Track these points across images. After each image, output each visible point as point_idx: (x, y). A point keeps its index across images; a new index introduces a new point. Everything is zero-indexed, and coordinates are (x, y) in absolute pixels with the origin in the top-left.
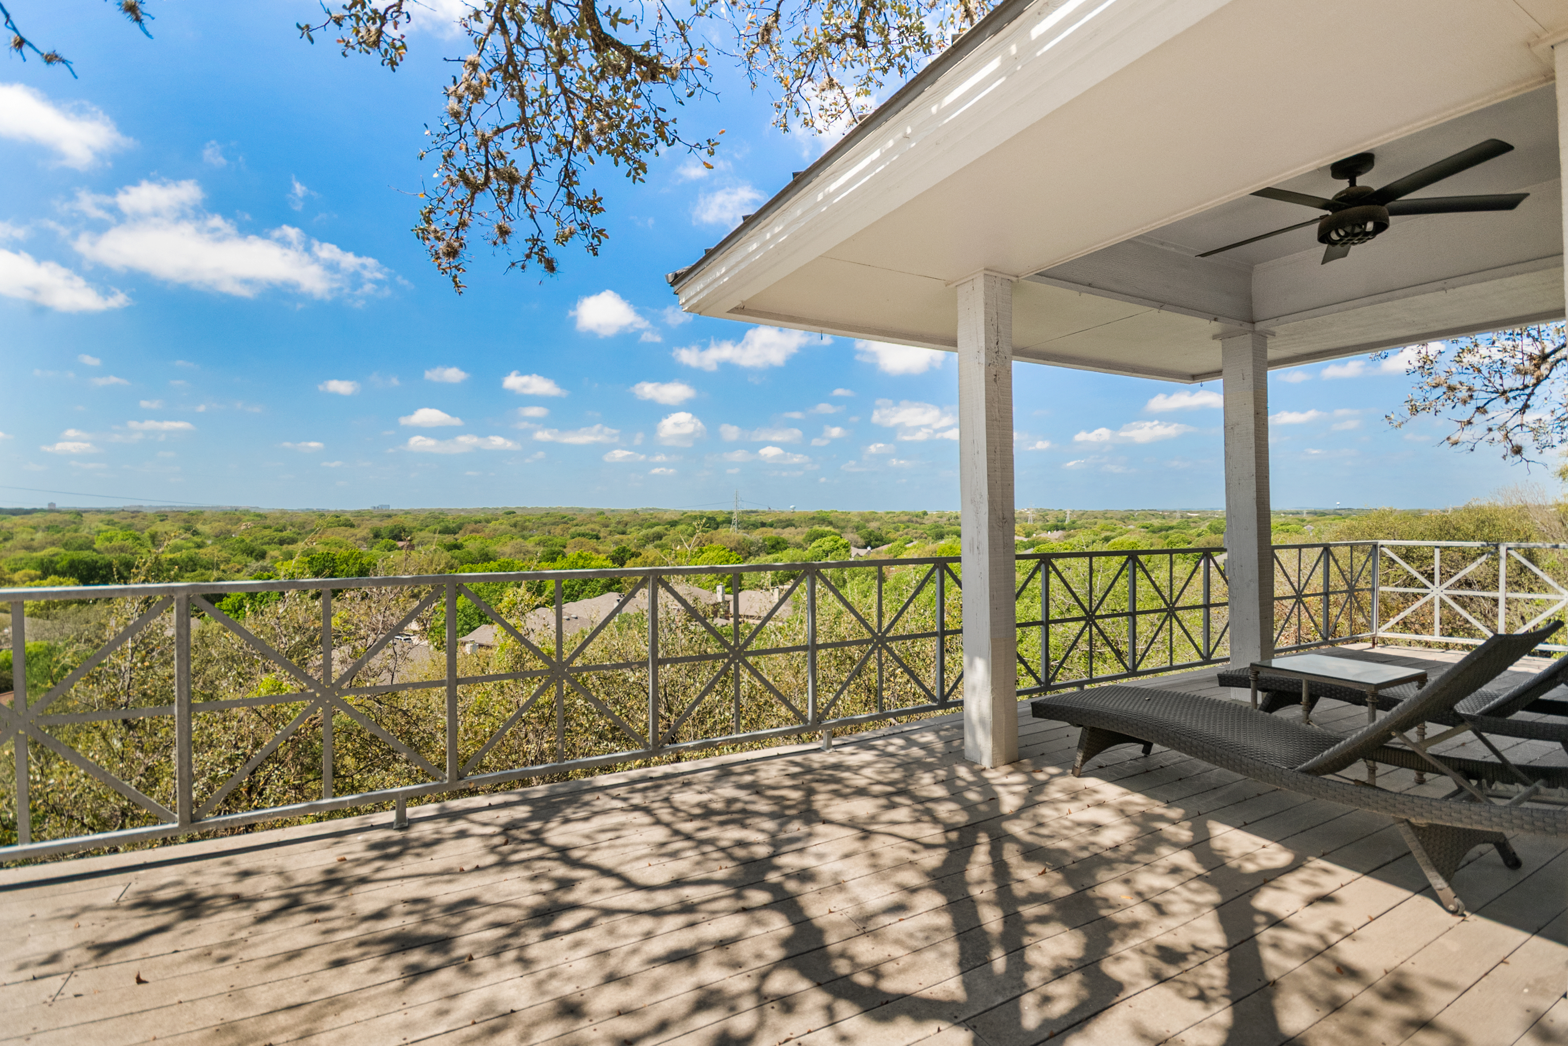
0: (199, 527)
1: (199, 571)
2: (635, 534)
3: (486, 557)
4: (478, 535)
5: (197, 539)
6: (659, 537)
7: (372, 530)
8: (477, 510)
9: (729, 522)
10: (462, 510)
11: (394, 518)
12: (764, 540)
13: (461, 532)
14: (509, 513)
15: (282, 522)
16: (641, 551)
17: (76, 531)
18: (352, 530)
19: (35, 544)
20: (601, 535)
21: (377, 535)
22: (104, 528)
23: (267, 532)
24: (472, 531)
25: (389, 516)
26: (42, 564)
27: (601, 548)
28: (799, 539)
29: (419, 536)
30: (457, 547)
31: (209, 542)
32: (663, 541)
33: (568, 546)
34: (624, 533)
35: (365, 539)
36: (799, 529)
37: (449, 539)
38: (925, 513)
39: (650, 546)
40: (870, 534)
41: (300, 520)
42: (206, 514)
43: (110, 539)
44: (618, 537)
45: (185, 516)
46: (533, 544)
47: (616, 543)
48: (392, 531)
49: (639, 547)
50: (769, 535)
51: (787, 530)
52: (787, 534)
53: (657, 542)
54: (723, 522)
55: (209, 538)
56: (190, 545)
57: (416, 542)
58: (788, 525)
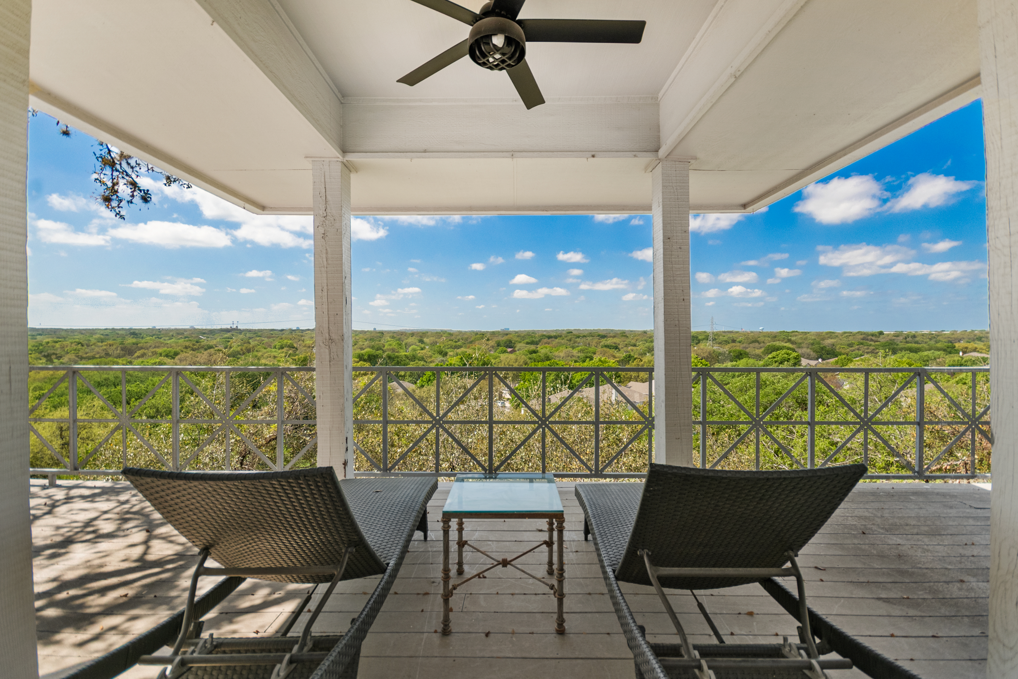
0: (425, 340)
1: (417, 361)
2: (641, 347)
3: (548, 358)
4: (548, 346)
5: (423, 346)
7: (496, 342)
8: (553, 331)
9: (707, 338)
10: (545, 331)
11: (508, 336)
12: (730, 352)
13: (540, 344)
14: (569, 333)
15: (458, 338)
17: (380, 341)
18: (488, 342)
19: (364, 346)
20: (620, 347)
21: (499, 345)
22: (389, 339)
23: (450, 342)
24: (546, 343)
25: (507, 334)
26: (359, 355)
27: (616, 355)
29: (518, 346)
30: (535, 352)
31: (427, 347)
33: (597, 353)
34: (634, 346)
35: (493, 347)
36: (760, 344)
37: (533, 347)
38: (881, 333)
40: (822, 349)
41: (466, 336)
42: (429, 333)
43: (390, 345)
44: (630, 348)
45: (421, 334)
46: (577, 351)
47: (627, 352)
48: (505, 343)
50: (734, 348)
51: (752, 345)
52: (751, 348)
54: (704, 339)
55: (427, 345)
56: (419, 348)
57: (516, 349)
58: (753, 342)
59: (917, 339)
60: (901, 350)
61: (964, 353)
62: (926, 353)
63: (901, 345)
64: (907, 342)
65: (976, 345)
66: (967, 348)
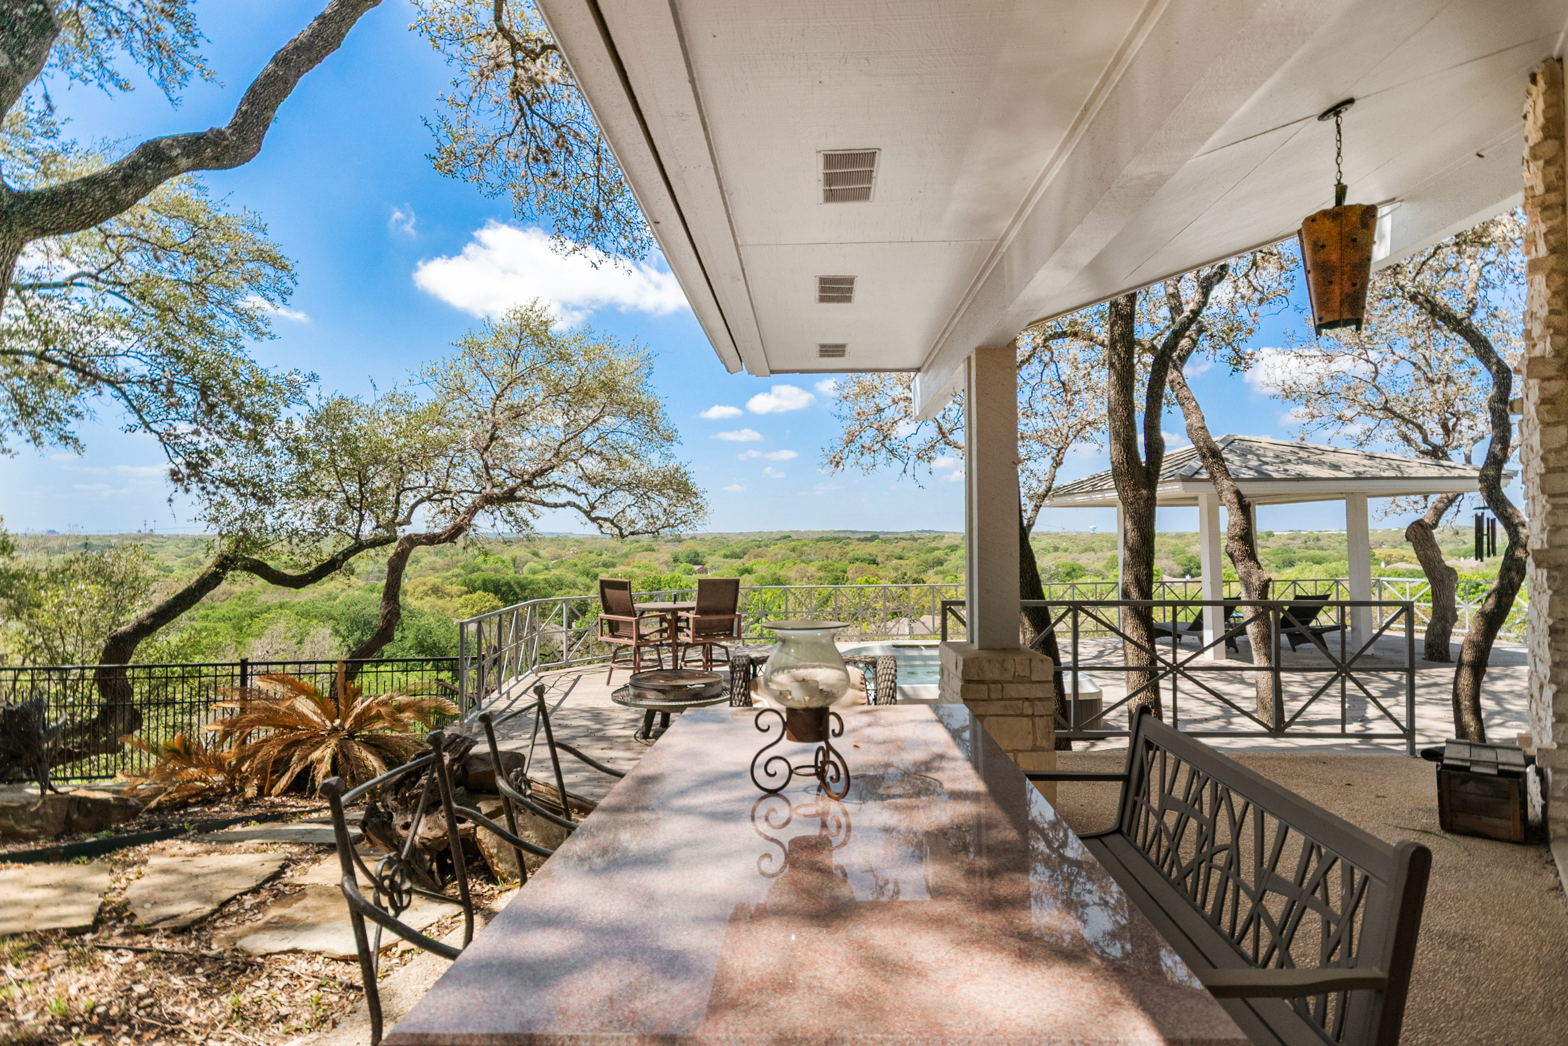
3: (778, 582)
6: (940, 563)
7: (672, 554)
14: (785, 538)
15: (597, 547)
16: (922, 576)
18: (654, 554)
20: (879, 560)
21: (676, 560)
24: (756, 556)
27: (881, 573)
28: (1099, 565)
32: (945, 567)
33: (849, 571)
34: (901, 558)
35: (666, 563)
36: (1100, 554)
39: (931, 572)
44: (895, 562)
47: (896, 569)
48: (688, 556)
49: (920, 572)
50: (1063, 561)
51: (1085, 555)
52: (1085, 560)
53: (940, 568)
57: (707, 566)
58: (1086, 550)
59: (1321, 543)
60: (1300, 560)
61: (1388, 563)
62: (1334, 565)
63: (1301, 553)
64: (1307, 548)
65: (1403, 552)
66: (1390, 556)
